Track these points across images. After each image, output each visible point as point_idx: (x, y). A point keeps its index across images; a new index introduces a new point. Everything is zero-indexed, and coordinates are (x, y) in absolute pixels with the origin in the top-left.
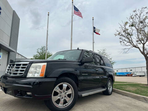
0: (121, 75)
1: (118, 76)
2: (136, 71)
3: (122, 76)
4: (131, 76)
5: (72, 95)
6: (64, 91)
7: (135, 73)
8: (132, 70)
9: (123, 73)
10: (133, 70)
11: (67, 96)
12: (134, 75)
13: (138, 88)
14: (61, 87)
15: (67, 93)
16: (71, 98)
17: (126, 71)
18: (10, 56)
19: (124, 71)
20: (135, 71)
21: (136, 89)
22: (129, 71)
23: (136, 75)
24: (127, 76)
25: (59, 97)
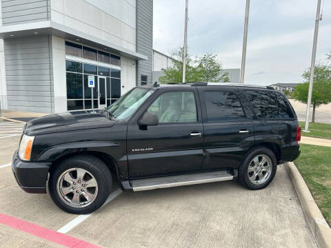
18: (139, 69)
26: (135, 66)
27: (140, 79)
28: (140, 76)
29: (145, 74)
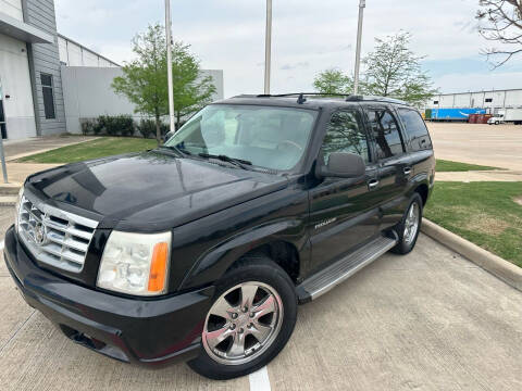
0: (448, 117)
1: (435, 121)
2: (507, 105)
3: (450, 121)
4: (485, 121)
5: (275, 314)
6: (247, 309)
7: (500, 113)
8: (490, 100)
9: (457, 110)
10: (497, 100)
11: (256, 322)
12: (493, 120)
13: (511, 221)
14: (235, 299)
15: (257, 314)
16: (272, 326)
17: (467, 104)
18: (35, 61)
19: (463, 103)
20: (501, 105)
21: (506, 226)
22: (479, 102)
23: (502, 119)
24: (467, 121)
25: (229, 331)
26: (25, 54)
27: (39, 81)
28: (38, 75)
29: (48, 71)
